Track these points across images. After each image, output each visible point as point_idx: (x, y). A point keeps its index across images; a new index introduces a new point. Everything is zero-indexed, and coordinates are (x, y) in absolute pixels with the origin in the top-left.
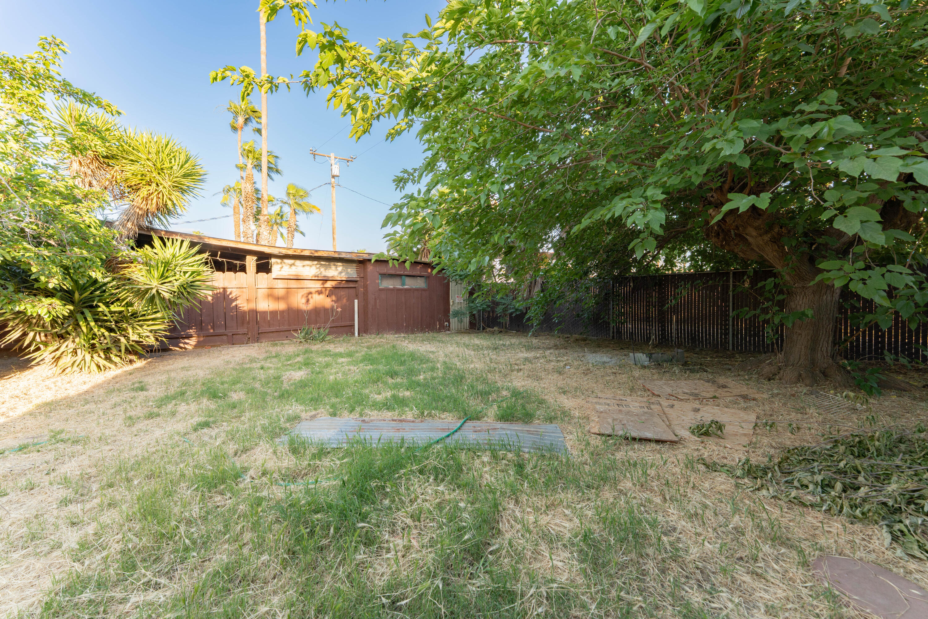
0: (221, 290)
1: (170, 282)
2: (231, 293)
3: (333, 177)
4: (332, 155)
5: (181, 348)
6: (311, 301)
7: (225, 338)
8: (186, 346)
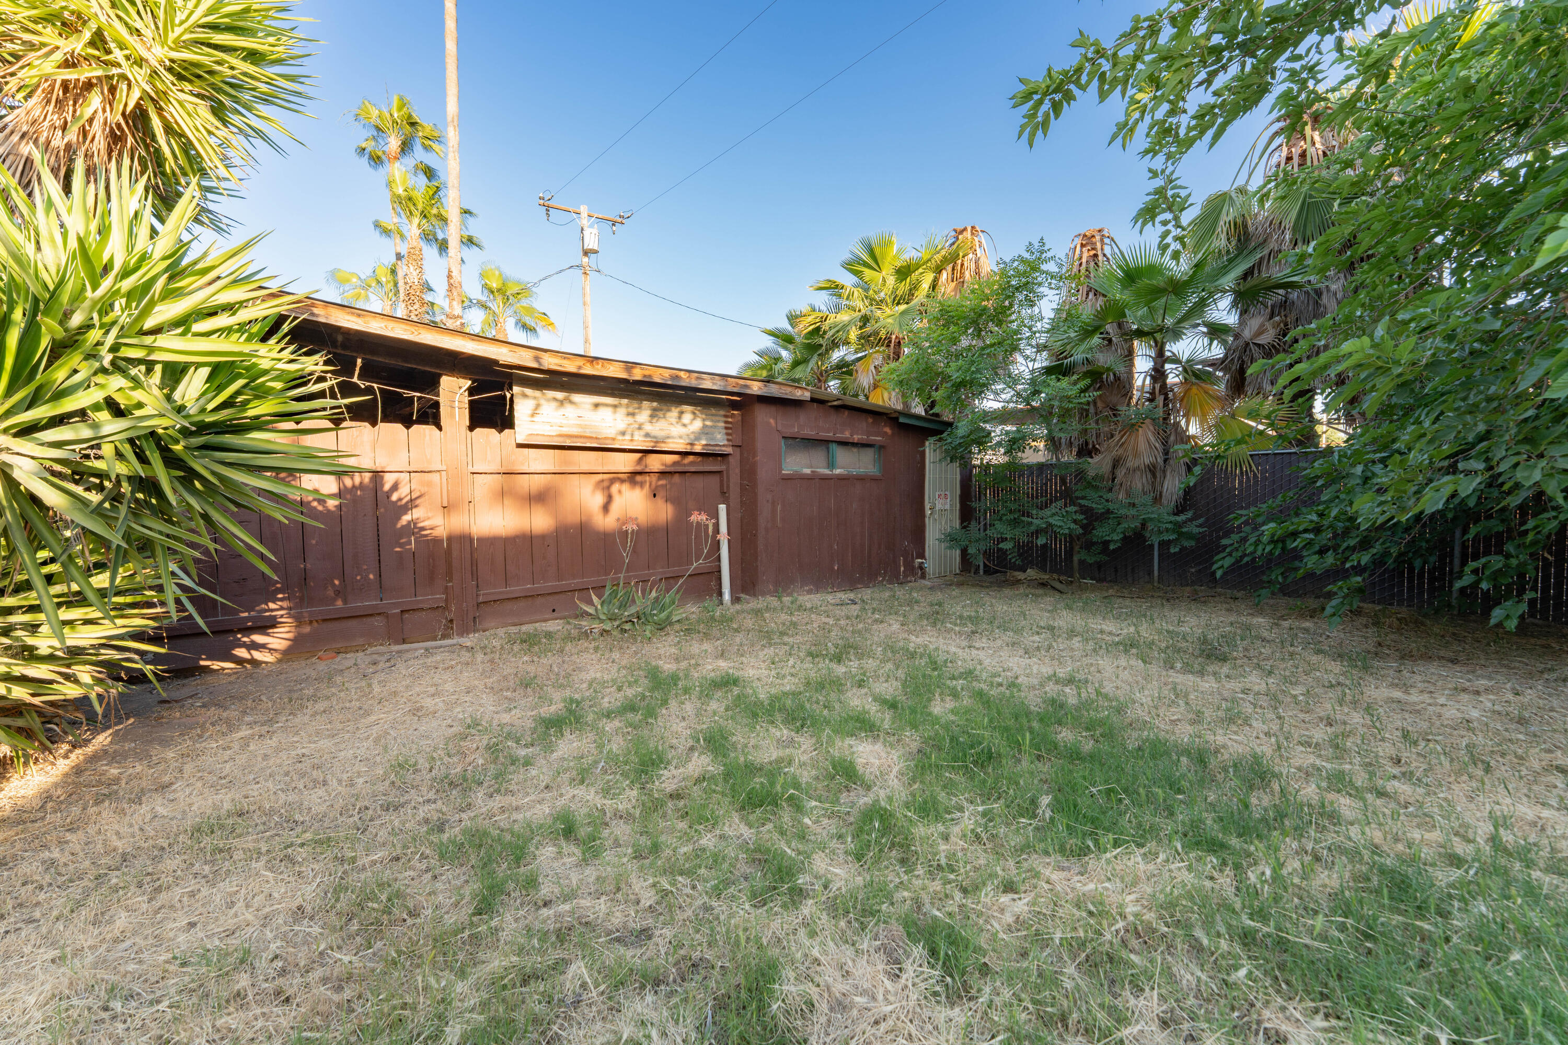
0: (367, 477)
1: (82, 414)
2: (395, 487)
3: (586, 253)
4: (584, 210)
5: (240, 661)
6: (615, 507)
7: (378, 622)
8: (257, 655)
